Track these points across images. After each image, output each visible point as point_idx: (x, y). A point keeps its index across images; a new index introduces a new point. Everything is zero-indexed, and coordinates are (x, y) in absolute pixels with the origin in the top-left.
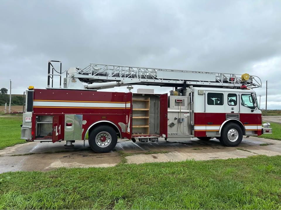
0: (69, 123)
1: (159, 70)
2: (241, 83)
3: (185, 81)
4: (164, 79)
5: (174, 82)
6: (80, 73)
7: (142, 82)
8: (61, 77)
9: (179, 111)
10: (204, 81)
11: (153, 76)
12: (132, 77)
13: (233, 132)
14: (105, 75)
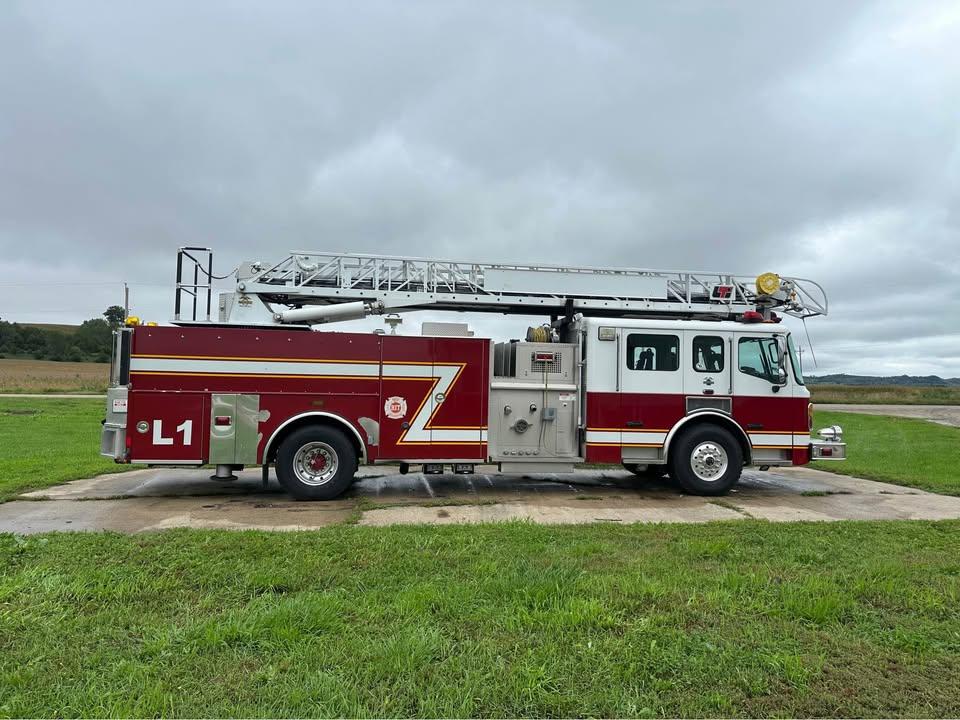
0: (223, 417)
1: (493, 266)
2: (754, 302)
3: (570, 299)
4: (504, 294)
5: (536, 302)
6: (262, 280)
7: (438, 302)
8: (209, 291)
9: (544, 386)
10: (629, 299)
11: (472, 285)
12: (411, 288)
13: (710, 453)
14: (334, 284)
